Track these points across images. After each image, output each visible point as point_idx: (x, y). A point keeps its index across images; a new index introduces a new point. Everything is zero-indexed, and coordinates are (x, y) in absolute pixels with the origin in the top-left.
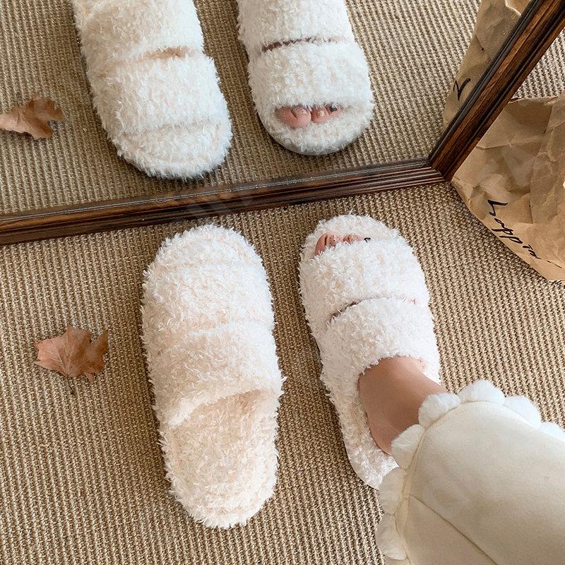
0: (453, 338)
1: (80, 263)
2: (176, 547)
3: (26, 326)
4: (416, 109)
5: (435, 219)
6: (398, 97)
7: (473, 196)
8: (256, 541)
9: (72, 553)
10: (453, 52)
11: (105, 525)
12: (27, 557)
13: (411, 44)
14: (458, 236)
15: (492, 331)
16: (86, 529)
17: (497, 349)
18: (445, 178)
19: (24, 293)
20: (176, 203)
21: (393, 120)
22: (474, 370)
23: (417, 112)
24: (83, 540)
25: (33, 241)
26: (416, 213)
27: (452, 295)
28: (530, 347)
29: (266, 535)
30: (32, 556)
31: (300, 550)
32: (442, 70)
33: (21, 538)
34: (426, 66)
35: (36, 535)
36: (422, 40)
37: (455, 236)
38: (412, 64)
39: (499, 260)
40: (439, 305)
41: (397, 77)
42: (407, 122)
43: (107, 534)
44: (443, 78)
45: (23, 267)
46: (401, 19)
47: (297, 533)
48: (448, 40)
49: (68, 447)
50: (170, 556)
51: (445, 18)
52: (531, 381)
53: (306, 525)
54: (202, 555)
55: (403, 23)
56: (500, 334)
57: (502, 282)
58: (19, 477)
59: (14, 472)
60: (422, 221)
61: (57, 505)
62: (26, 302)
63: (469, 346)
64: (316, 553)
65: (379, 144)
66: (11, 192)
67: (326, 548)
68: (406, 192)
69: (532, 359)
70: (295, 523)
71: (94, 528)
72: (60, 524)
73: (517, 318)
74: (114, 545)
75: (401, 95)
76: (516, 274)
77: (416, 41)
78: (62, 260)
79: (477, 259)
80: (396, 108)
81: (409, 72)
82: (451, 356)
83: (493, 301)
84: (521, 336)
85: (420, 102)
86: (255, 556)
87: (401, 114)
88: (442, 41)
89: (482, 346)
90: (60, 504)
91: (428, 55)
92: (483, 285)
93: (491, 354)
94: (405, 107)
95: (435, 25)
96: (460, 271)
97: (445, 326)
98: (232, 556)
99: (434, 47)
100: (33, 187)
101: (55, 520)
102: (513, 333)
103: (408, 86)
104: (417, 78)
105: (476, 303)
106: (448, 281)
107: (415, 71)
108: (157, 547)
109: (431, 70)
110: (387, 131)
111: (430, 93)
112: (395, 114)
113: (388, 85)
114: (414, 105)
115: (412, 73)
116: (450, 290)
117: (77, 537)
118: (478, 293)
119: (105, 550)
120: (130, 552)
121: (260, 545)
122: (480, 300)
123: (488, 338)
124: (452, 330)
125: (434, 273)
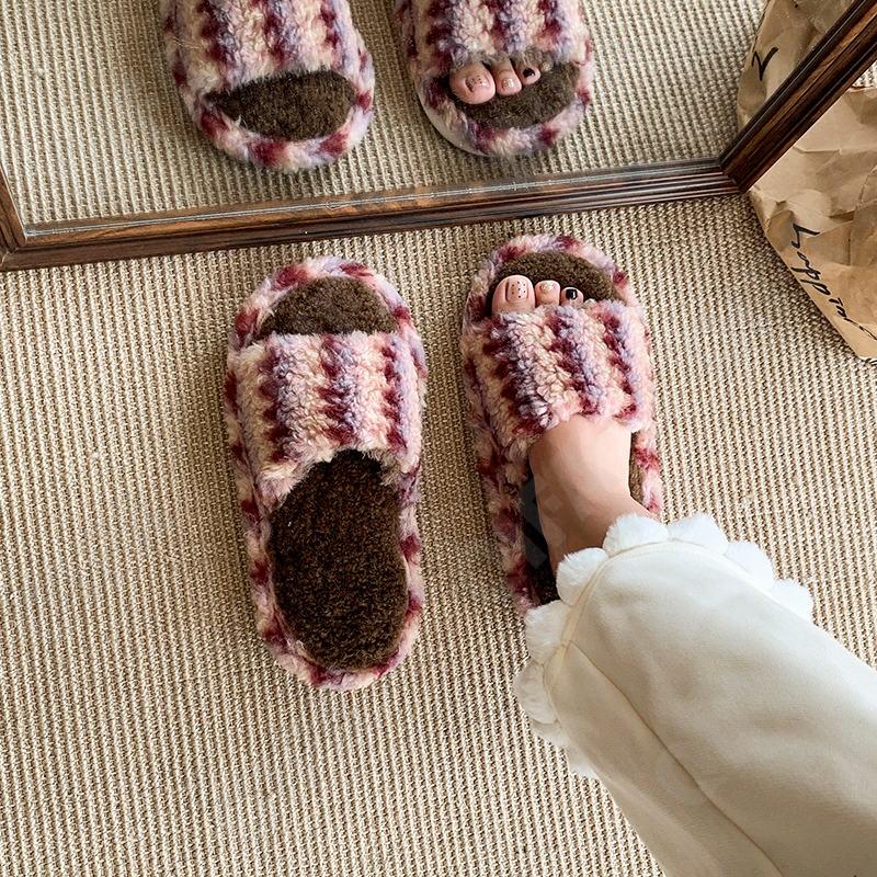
0: (737, 432)
2: (333, 703)
3: (139, 385)
7: (773, 217)
14: (755, 286)
15: (793, 425)
16: (210, 672)
19: (137, 337)
22: (762, 480)
24: (207, 686)
27: (739, 371)
29: (457, 694)
33: (121, 678)
35: (142, 676)
37: (750, 285)
40: (721, 384)
43: (240, 680)
47: (499, 693)
54: (368, 716)
60: (705, 261)
63: (758, 445)
69: (846, 469)
72: (175, 663)
73: (829, 409)
74: (248, 695)
76: (833, 345)
82: (731, 458)
84: (832, 435)
86: (440, 721)
97: (726, 414)
98: (408, 720)
102: (821, 430)
104: (703, 26)
105: (772, 384)
106: (736, 351)
107: (700, 16)
108: (307, 702)
109: (722, 16)
110: (657, 103)
111: (720, 49)
112: (669, 79)
113: (660, 35)
114: (697, 67)
115: (696, 19)
116: (737, 364)
117: (199, 681)
118: (776, 370)
119: (236, 702)
120: (270, 707)
121: (448, 707)
122: (779, 380)
123: (785, 435)
124: (736, 422)
125: (716, 337)
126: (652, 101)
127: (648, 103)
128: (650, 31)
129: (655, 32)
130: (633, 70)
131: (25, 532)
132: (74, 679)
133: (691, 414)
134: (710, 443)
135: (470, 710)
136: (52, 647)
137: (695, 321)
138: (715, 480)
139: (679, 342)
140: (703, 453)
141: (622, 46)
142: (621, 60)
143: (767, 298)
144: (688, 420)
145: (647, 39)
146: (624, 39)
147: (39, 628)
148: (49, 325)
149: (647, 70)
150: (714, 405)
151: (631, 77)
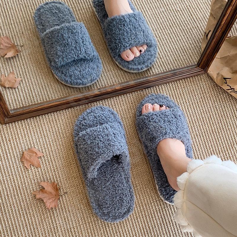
0: (215, 135)
1: (64, 121)
2: (114, 228)
3: (46, 148)
4: (190, 46)
5: (202, 88)
6: (182, 42)
7: (217, 77)
8: (144, 223)
9: (73, 234)
11: (85, 222)
13: (185, 21)
14: (213, 94)
15: (231, 131)
16: (78, 224)
17: (233, 138)
18: (205, 72)
19: (44, 135)
20: (99, 93)
21: (181, 51)
22: (225, 147)
23: (191, 47)
24: (77, 228)
25: (45, 114)
26: (195, 87)
27: (213, 118)
29: (148, 220)
31: (162, 225)
32: (199, 29)
33: (53, 230)
34: (192, 28)
35: (59, 228)
36: (189, 18)
37: (211, 94)
38: (187, 28)
39: (230, 102)
40: (208, 123)
41: (181, 34)
42: (187, 51)
43: (86, 225)
44: (199, 32)
45: (42, 125)
46: (180, 11)
47: (160, 218)
48: (200, 17)
50: (111, 232)
51: (198, 9)
53: (164, 215)
54: (124, 230)
55: (181, 13)
56: (234, 132)
57: (232, 111)
60: (197, 90)
61: (65, 216)
62: (45, 138)
63: (222, 138)
64: (169, 226)
65: (177, 61)
66: (34, 96)
67: (173, 224)
68: (190, 79)
70: (159, 215)
71: (81, 223)
72: (67, 223)
74: (89, 229)
77: (187, 19)
78: (57, 121)
79: (221, 103)
80: (182, 46)
81: (186, 32)
82: (215, 143)
83: (230, 119)
85: (191, 43)
86: (145, 229)
88: (198, 18)
89: (227, 137)
91: (193, 24)
92: (225, 113)
93: (231, 140)
94: (186, 45)
95: (194, 12)
96: (215, 108)
97: (211, 131)
98: (136, 230)
99: (195, 21)
100: (43, 93)
101: (65, 222)
103: (186, 37)
104: (189, 33)
105: (223, 120)
106: (211, 113)
107: (188, 31)
108: (106, 229)
109: (194, 30)
110: (179, 56)
111: (195, 39)
112: (182, 49)
113: (178, 38)
114: (189, 44)
115: (187, 32)
116: (212, 116)
117: (75, 227)
118: (223, 116)
119: (86, 232)
120: (96, 231)
121: (146, 225)
122: (224, 119)
123: (229, 134)
124: (214, 132)
125: (204, 110)
126: (178, 55)
127: (177, 56)
128: (175, 37)
129: (176, 37)
130: (171, 48)
131: (21, 193)
132: (40, 232)
133: (201, 132)
134: (208, 139)
135: (153, 224)
136: (32, 224)
137: (198, 107)
138: (211, 149)
139: (194, 113)
140: (207, 142)
141: (167, 42)
142: (168, 46)
143: (217, 97)
144: (201, 134)
145: (174, 39)
146: (168, 40)
147: (28, 219)
148: (20, 135)
149: (175, 47)
150: (207, 129)
151: (171, 50)
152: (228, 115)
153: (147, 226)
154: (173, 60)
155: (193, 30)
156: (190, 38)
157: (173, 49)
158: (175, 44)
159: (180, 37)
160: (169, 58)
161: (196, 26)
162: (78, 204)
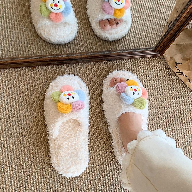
1: (33, 76)
4: (152, 30)
5: (156, 69)
6: (146, 26)
7: (170, 61)
8: (87, 174)
9: (25, 174)
10: (166, 11)
12: (10, 174)
13: (152, 8)
17: (173, 115)
18: (160, 55)
20: (67, 58)
21: (144, 34)
23: (152, 31)
25: (18, 68)
28: (185, 115)
30: (11, 174)
31: (101, 178)
32: (162, 17)
34: (156, 16)
36: (156, 6)
38: (152, 15)
39: (177, 85)
41: (146, 19)
42: (148, 35)
44: (162, 20)
45: (14, 76)
48: (165, 7)
49: (26, 138)
50: (58, 177)
52: (184, 127)
53: (104, 170)
56: (175, 110)
57: (177, 92)
58: (9, 147)
59: (7, 145)
61: (21, 157)
62: (14, 88)
64: (107, 179)
65: (138, 42)
66: (11, 51)
67: (110, 178)
68: (146, 59)
69: (185, 120)
71: (33, 166)
73: (181, 105)
75: (147, 25)
76: (182, 90)
77: (154, 7)
78: (27, 75)
79: (169, 84)
80: (145, 30)
81: (150, 17)
83: (173, 99)
84: (182, 111)
85: (153, 28)
87: (147, 32)
88: (163, 7)
89: (168, 114)
90: (22, 157)
91: (157, 12)
92: (170, 93)
93: (171, 117)
94: (148, 29)
96: (163, 88)
99: (160, 9)
100: (19, 49)
101: (20, 162)
102: (179, 110)
103: (150, 22)
105: (168, 99)
106: (159, 91)
108: (54, 174)
111: (157, 25)
134: (152, 113)
135: (94, 176)
152: (173, 95)
153: (88, 177)
154: (135, 40)
155: (157, 17)
156: (153, 24)
157: (137, 30)
158: (140, 26)
159: (145, 21)
160: (132, 38)
161: (160, 14)
162: (34, 149)
